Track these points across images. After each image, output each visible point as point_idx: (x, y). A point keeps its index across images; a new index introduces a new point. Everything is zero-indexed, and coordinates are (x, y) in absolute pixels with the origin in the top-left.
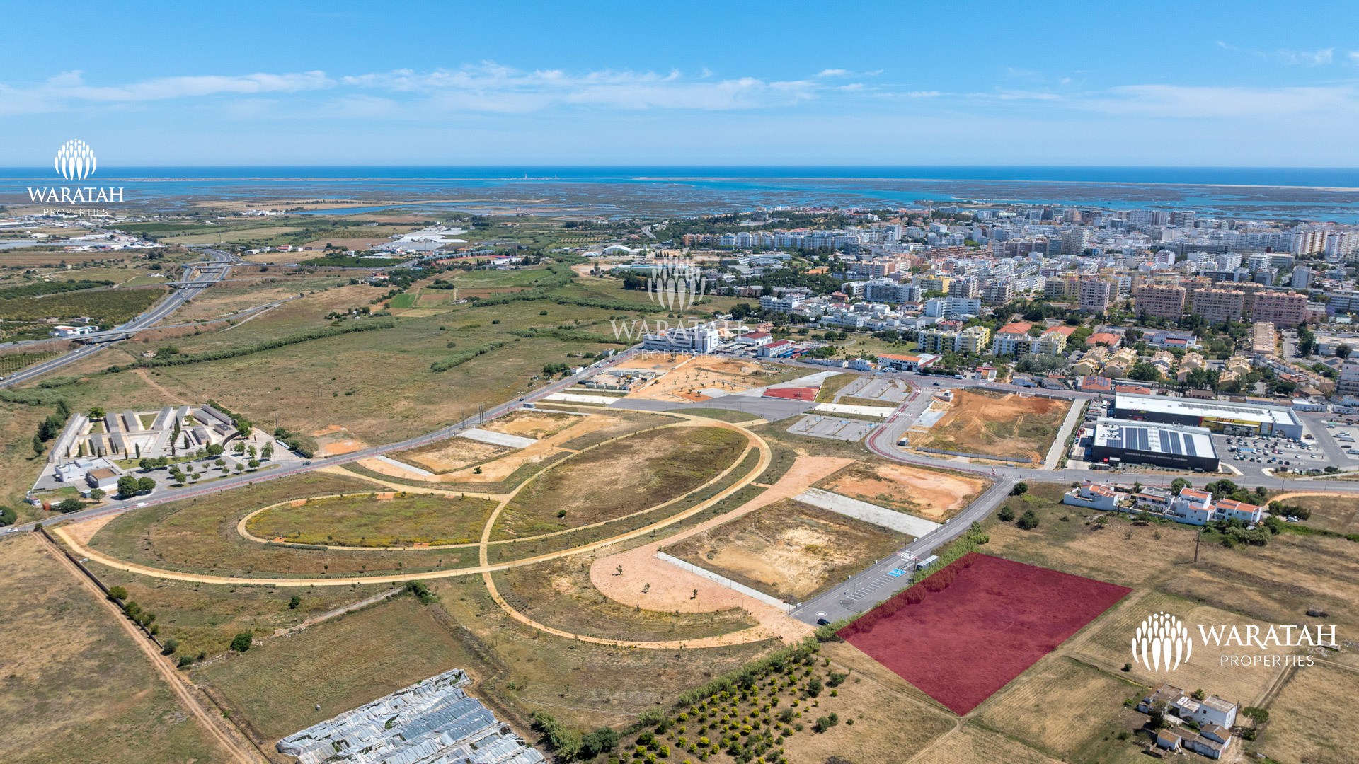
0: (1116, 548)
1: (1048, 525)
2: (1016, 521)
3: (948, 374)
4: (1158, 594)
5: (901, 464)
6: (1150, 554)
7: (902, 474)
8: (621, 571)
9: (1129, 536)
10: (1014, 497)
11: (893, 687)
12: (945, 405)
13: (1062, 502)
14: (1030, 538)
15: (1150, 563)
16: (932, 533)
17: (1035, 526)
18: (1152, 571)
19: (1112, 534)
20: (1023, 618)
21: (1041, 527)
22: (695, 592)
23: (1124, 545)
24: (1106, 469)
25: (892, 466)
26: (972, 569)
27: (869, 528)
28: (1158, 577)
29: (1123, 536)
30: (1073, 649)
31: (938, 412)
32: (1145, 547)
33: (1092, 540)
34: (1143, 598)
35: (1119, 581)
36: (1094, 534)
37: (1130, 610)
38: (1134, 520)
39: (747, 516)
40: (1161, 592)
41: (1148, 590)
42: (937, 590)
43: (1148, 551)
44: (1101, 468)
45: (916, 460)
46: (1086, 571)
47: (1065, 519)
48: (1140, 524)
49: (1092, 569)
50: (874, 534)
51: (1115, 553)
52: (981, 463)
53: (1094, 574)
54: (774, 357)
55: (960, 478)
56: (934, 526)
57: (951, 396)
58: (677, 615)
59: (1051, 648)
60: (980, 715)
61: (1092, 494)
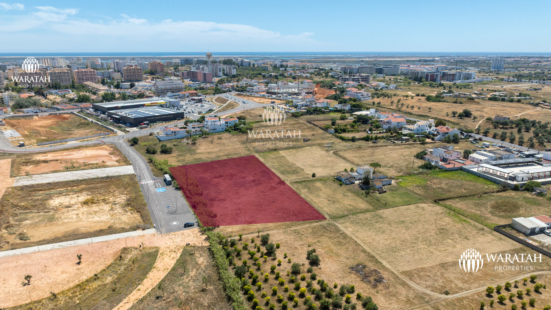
0: (216, 147)
2: (159, 152)
6: (230, 144)
10: (136, 146)
11: (284, 227)
12: (7, 127)
13: (160, 141)
15: (236, 147)
18: (243, 148)
19: (204, 144)
21: (174, 151)
29: (209, 143)
30: (287, 179)
32: (224, 143)
36: (198, 145)
38: (200, 137)
41: (256, 154)
44: (144, 128)
46: (225, 157)
48: (205, 137)
50: (106, 182)
51: (219, 148)
55: (90, 148)
60: (329, 215)
61: (172, 132)
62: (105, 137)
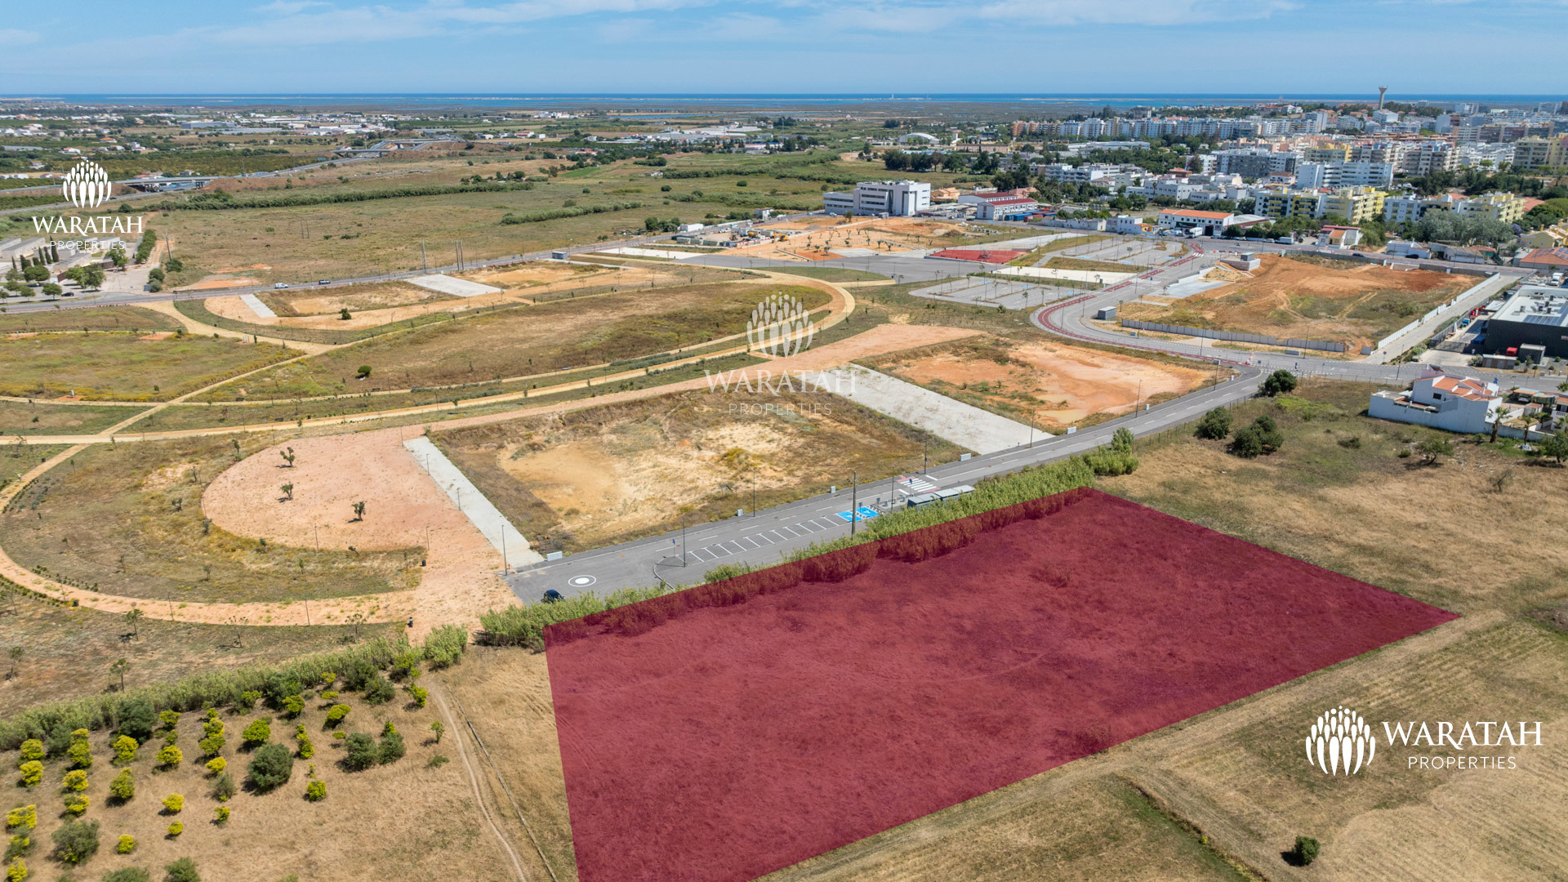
0: (1451, 509)
1: (1302, 451)
2: (1230, 439)
3: (1269, 235)
4: (1529, 630)
5: (1068, 343)
6: (1545, 530)
7: (1060, 357)
8: (291, 459)
9: (1498, 484)
10: (1260, 400)
12: (1234, 274)
13: (1365, 413)
14: (1238, 474)
15: (1536, 549)
16: (1018, 448)
17: (1268, 452)
18: (1530, 567)
19: (1455, 480)
20: (1079, 648)
21: (1283, 454)
22: (360, 509)
23: (1477, 502)
24: (1507, 366)
25: (1049, 345)
26: (1043, 523)
27: (891, 431)
28: (1545, 585)
29: (1485, 485)
30: (1161, 757)
31: (1214, 283)
32: (1534, 513)
33: (1396, 487)
34: (1471, 635)
35: (1419, 586)
36: (1410, 475)
37: (1412, 664)
38: (1530, 453)
39: (669, 396)
40: (1541, 624)
41: (1499, 616)
42: (910, 558)
43: (1541, 519)
44: (1492, 362)
45: (1111, 339)
46: (1337, 551)
47: (1353, 443)
48: (1543, 464)
49: (1362, 549)
51: (1444, 519)
52: (1235, 347)
53: (1356, 559)
54: (1000, 219)
55: (1172, 367)
56: (1039, 436)
57: (1255, 264)
58: (262, 547)
59: (1091, 746)
61: (1437, 396)
62: (1296, 353)
